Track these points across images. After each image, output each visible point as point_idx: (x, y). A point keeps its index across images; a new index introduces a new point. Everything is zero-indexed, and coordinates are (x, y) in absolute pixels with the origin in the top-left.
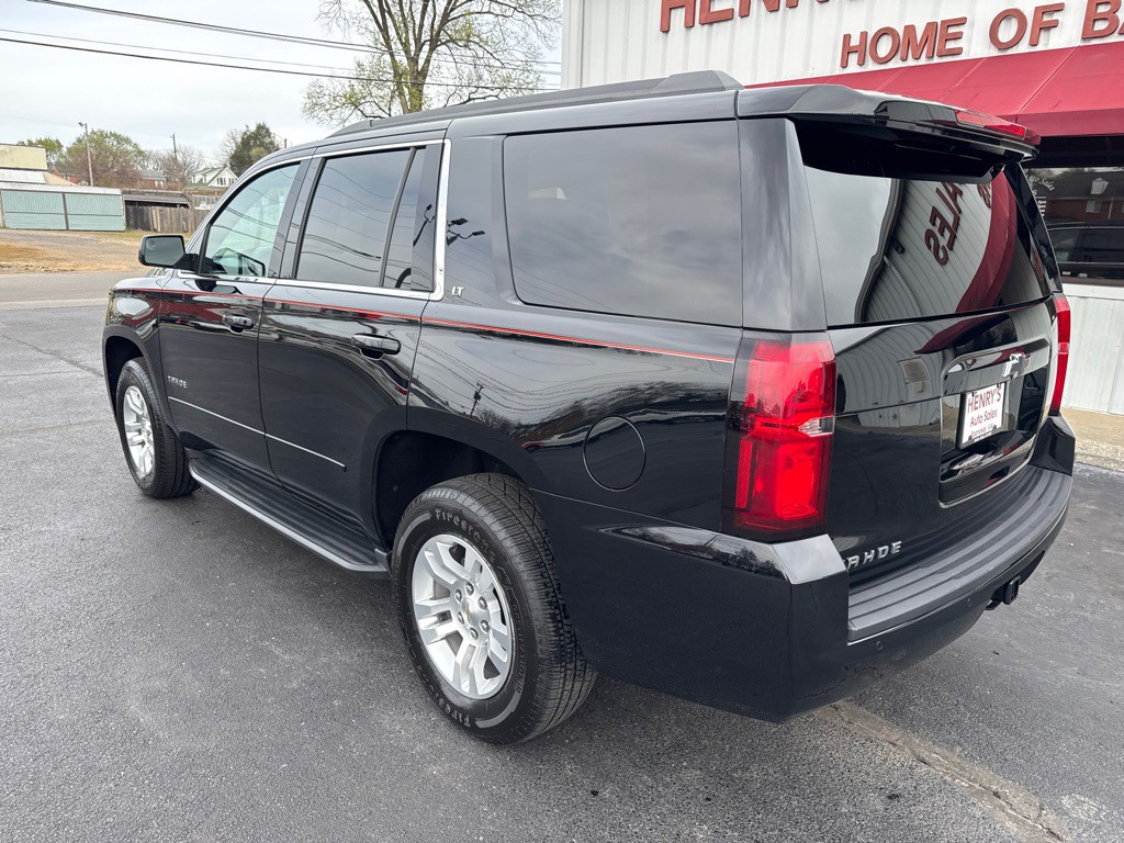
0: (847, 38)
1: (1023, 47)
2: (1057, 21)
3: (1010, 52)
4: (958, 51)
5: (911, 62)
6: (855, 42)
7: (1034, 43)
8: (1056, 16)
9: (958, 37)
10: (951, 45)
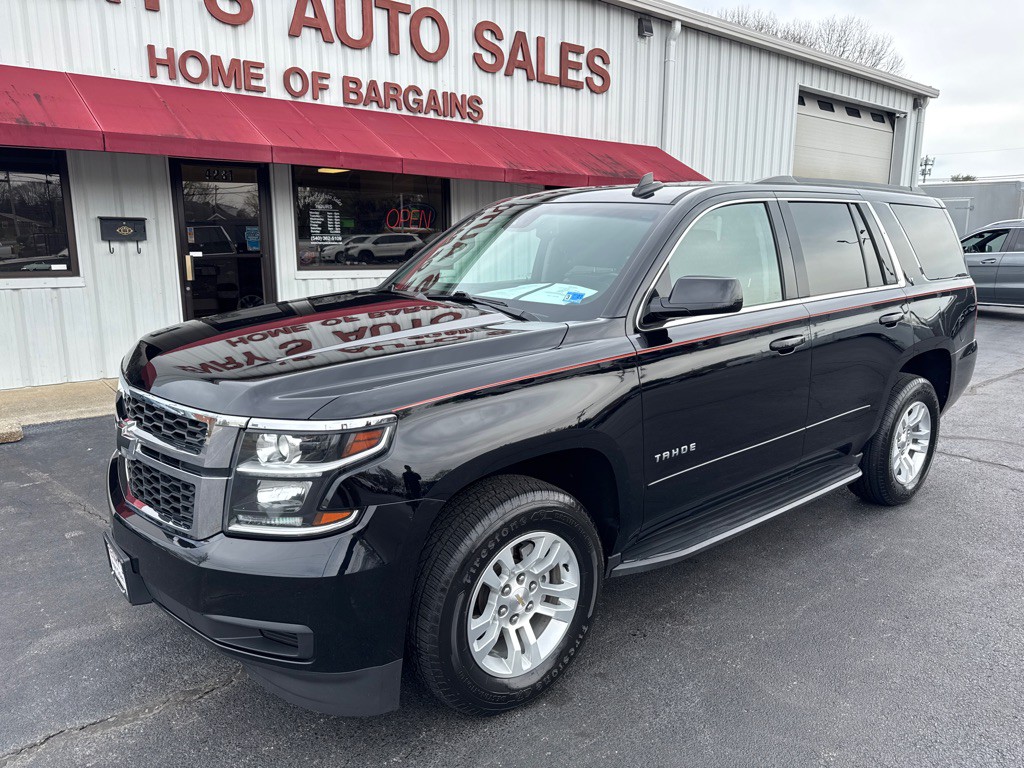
0: (151, 49)
1: (308, 99)
2: (328, 86)
3: (300, 100)
4: (262, 90)
5: (221, 89)
6: (161, 54)
7: (315, 98)
8: (325, 82)
9: (259, 77)
10: (254, 83)
